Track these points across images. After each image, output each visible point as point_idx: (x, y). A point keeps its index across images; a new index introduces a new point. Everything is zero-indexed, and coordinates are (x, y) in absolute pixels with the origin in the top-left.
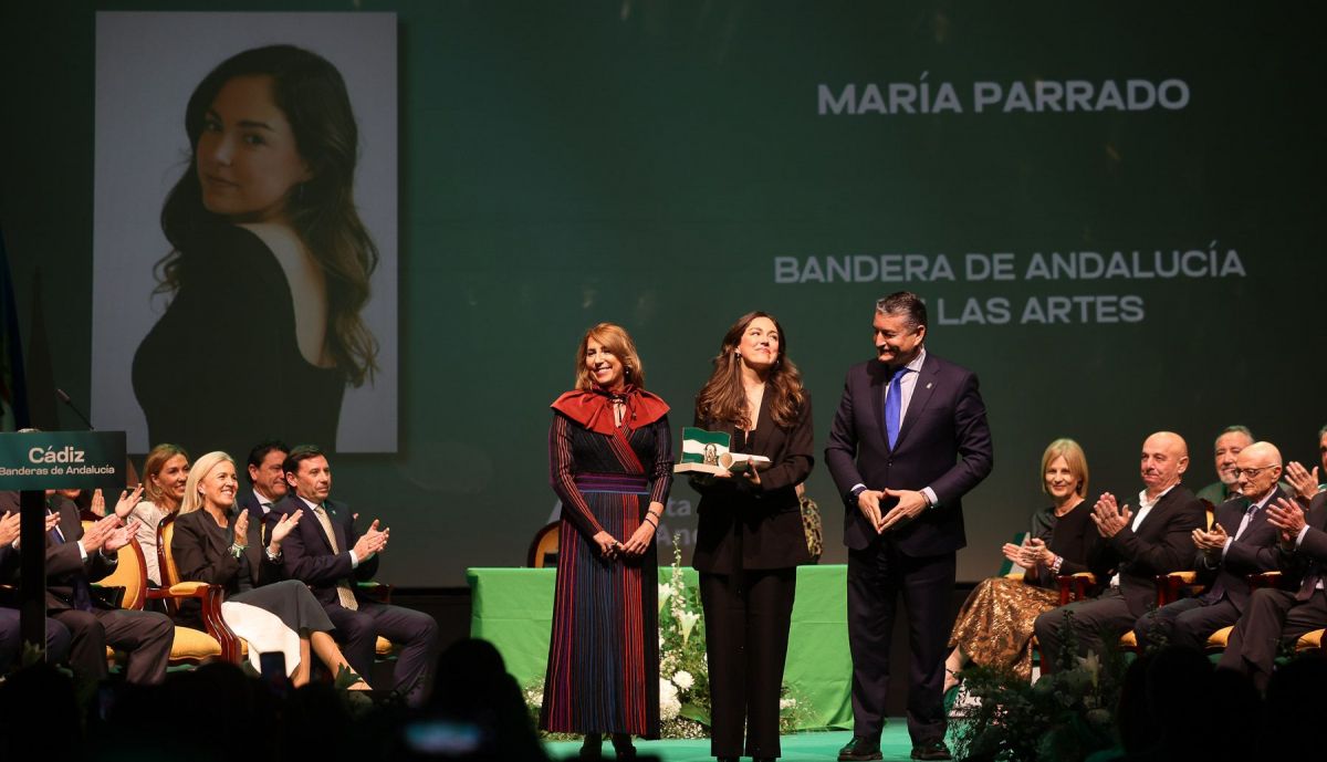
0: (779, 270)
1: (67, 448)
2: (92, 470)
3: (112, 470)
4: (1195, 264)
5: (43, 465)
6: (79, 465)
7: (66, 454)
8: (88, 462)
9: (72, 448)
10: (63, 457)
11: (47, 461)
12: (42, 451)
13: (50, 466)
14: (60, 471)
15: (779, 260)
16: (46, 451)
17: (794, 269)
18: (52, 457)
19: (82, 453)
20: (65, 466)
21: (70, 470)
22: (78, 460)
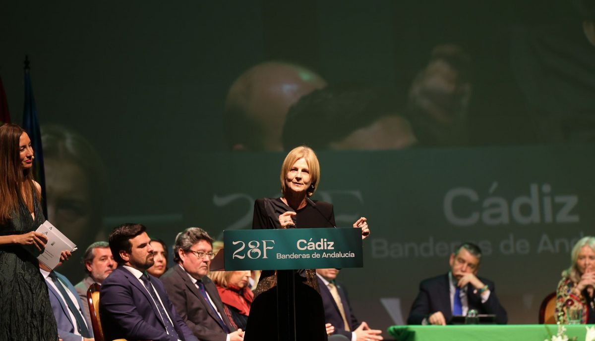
1: (322, 240)
2: (339, 255)
3: (353, 255)
5: (307, 251)
6: (331, 251)
7: (322, 244)
8: (337, 249)
9: (325, 240)
10: (319, 246)
11: (309, 249)
12: (305, 242)
13: (311, 252)
14: (318, 256)
16: (308, 242)
18: (312, 246)
19: (332, 243)
20: (321, 252)
21: (324, 255)
22: (329, 248)
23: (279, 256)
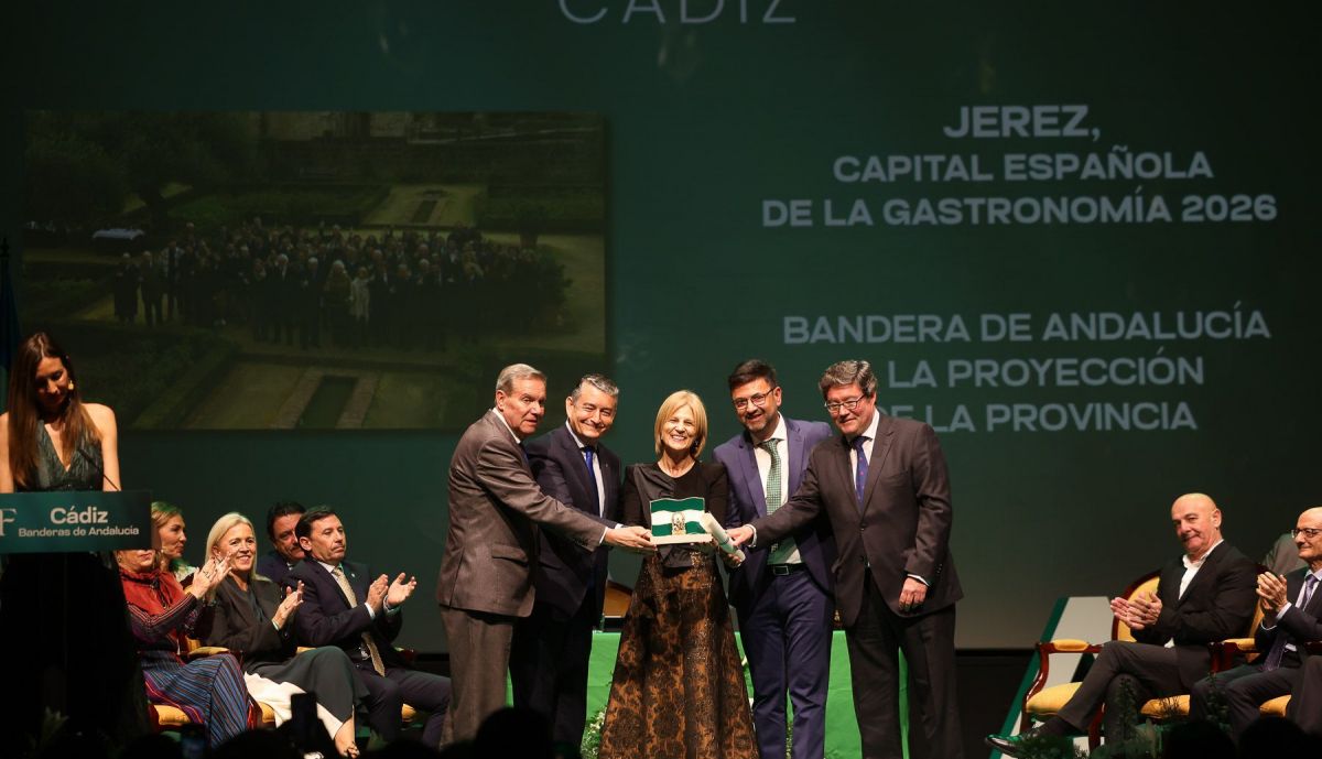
0: (788, 330)
1: (89, 508)
2: (115, 531)
3: (136, 531)
4: (1219, 325)
5: (65, 526)
6: (103, 526)
7: (89, 514)
8: (112, 523)
9: (95, 509)
10: (85, 517)
11: (69, 522)
12: (64, 511)
13: (72, 527)
14: (82, 532)
15: (788, 320)
16: (68, 511)
17: (803, 330)
18: (74, 517)
19: (105, 514)
20: (87, 527)
21: (92, 531)
22: (101, 520)
23: (23, 532)
